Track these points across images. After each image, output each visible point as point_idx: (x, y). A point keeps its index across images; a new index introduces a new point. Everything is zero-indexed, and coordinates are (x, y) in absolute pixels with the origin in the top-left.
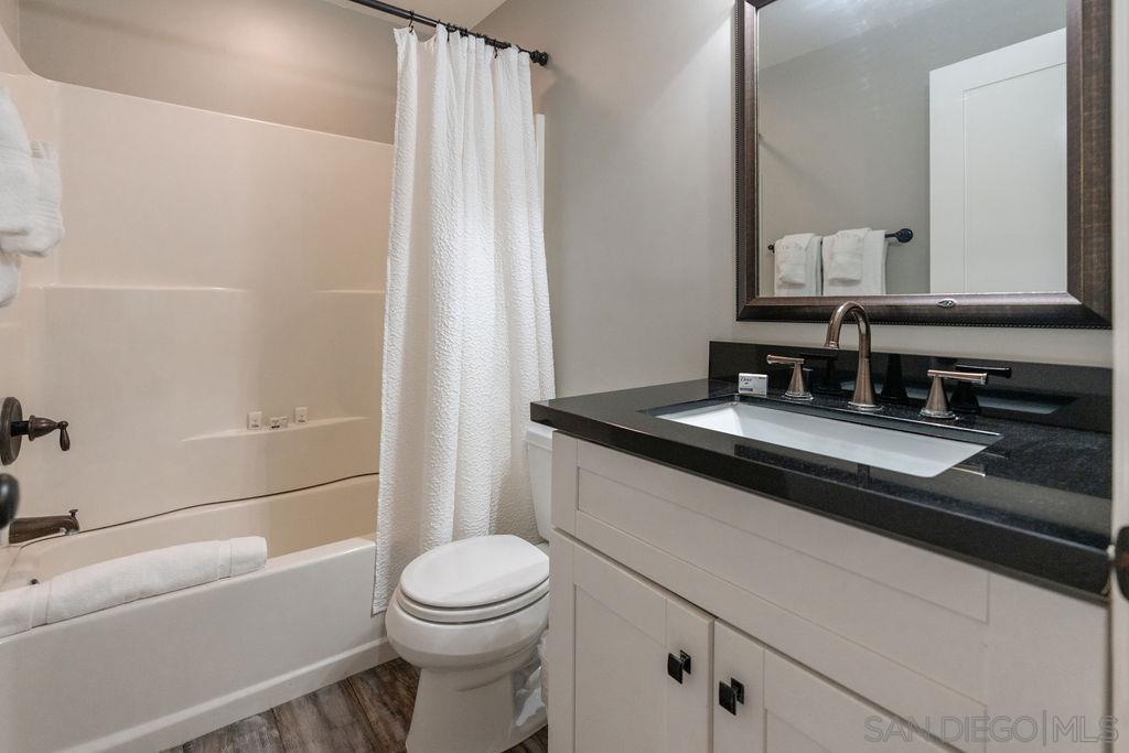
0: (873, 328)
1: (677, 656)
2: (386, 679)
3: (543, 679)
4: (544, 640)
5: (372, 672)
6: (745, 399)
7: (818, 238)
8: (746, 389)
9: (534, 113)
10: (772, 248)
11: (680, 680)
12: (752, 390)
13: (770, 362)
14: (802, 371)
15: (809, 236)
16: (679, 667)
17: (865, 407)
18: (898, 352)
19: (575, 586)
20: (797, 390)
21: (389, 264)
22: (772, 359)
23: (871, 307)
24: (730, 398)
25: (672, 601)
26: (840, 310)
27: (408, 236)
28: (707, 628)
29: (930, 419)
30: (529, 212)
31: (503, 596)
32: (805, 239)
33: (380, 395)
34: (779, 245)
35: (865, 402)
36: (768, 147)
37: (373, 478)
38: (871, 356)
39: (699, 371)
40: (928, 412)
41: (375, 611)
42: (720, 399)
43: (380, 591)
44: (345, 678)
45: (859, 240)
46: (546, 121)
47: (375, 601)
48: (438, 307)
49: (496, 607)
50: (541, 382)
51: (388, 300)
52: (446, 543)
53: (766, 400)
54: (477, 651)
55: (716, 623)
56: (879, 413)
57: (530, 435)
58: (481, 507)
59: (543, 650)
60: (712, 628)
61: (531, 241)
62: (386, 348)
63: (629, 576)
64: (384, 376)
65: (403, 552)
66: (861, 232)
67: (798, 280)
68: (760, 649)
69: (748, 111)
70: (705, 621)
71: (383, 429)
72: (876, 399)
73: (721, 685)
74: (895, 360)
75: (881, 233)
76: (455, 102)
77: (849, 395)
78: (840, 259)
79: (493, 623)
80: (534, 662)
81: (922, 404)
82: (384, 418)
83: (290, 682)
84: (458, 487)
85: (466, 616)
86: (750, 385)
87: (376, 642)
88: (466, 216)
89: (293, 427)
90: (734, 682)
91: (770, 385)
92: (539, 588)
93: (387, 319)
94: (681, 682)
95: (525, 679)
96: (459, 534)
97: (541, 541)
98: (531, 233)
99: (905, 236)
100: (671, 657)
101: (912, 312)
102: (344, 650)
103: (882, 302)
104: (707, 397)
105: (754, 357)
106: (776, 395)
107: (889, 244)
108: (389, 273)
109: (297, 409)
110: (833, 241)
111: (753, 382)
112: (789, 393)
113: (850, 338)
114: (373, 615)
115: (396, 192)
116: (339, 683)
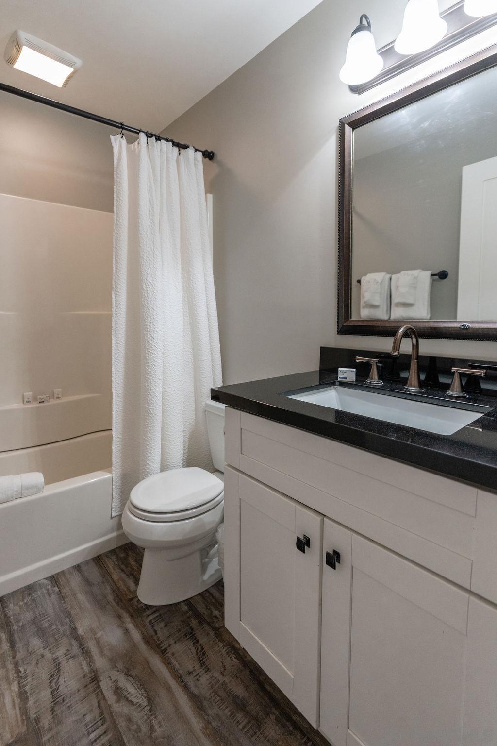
0: (420, 340)
1: (302, 538)
2: (122, 555)
3: (220, 553)
4: (220, 530)
5: (113, 551)
6: (342, 384)
7: (389, 276)
8: (342, 378)
9: (206, 193)
10: (359, 282)
11: (304, 551)
12: (346, 378)
13: (357, 361)
14: (377, 366)
15: (383, 274)
16: (303, 544)
17: (414, 389)
18: (435, 356)
19: (240, 499)
20: (374, 378)
21: (113, 297)
22: (359, 359)
23: (420, 328)
24: (333, 384)
25: (299, 507)
26: (401, 331)
27: (125, 278)
28: (319, 522)
29: (452, 397)
30: (204, 261)
31: (194, 505)
32: (380, 276)
33: (111, 381)
34: (364, 280)
35: (414, 387)
36: (359, 215)
37: (108, 432)
38: (419, 358)
39: (314, 365)
40: (451, 393)
41: (113, 516)
42: (326, 384)
43: (116, 503)
44: (96, 556)
45: (415, 278)
46: (213, 198)
47: (113, 510)
48: (147, 325)
49: (189, 512)
50: (213, 371)
51: (113, 320)
52: (157, 473)
53: (355, 384)
54: (180, 538)
55: (325, 519)
56: (422, 393)
57: (207, 405)
58: (177, 451)
59: (220, 536)
60: (322, 522)
61: (205, 280)
62: (113, 351)
63: (271, 491)
64: (113, 369)
65: (129, 480)
66: (416, 272)
67: (376, 303)
68: (350, 532)
69: (346, 199)
70: (318, 518)
71: (114, 403)
72: (421, 384)
73: (328, 553)
74: (433, 360)
75: (428, 273)
76: (153, 188)
77: (405, 381)
78: (402, 290)
79: (187, 521)
80: (213, 542)
81: (447, 387)
82: (114, 397)
83: (63, 559)
84: (163, 438)
85: (171, 517)
86: (345, 375)
87: (114, 534)
88: (163, 264)
89: (53, 402)
90: (335, 552)
91: (357, 375)
92: (216, 499)
93: (113, 333)
94: (304, 553)
95: (208, 553)
96: (164, 468)
97: (215, 470)
98: (205, 275)
99: (443, 275)
100: (298, 539)
101: (444, 331)
102: (94, 539)
103: (427, 325)
104: (319, 384)
105: (348, 357)
106: (361, 382)
107: (434, 280)
108: (114, 302)
109: (55, 390)
110: (398, 278)
111: (347, 374)
112: (369, 381)
113: (406, 347)
114: (112, 518)
115: (116, 248)
116: (93, 559)
